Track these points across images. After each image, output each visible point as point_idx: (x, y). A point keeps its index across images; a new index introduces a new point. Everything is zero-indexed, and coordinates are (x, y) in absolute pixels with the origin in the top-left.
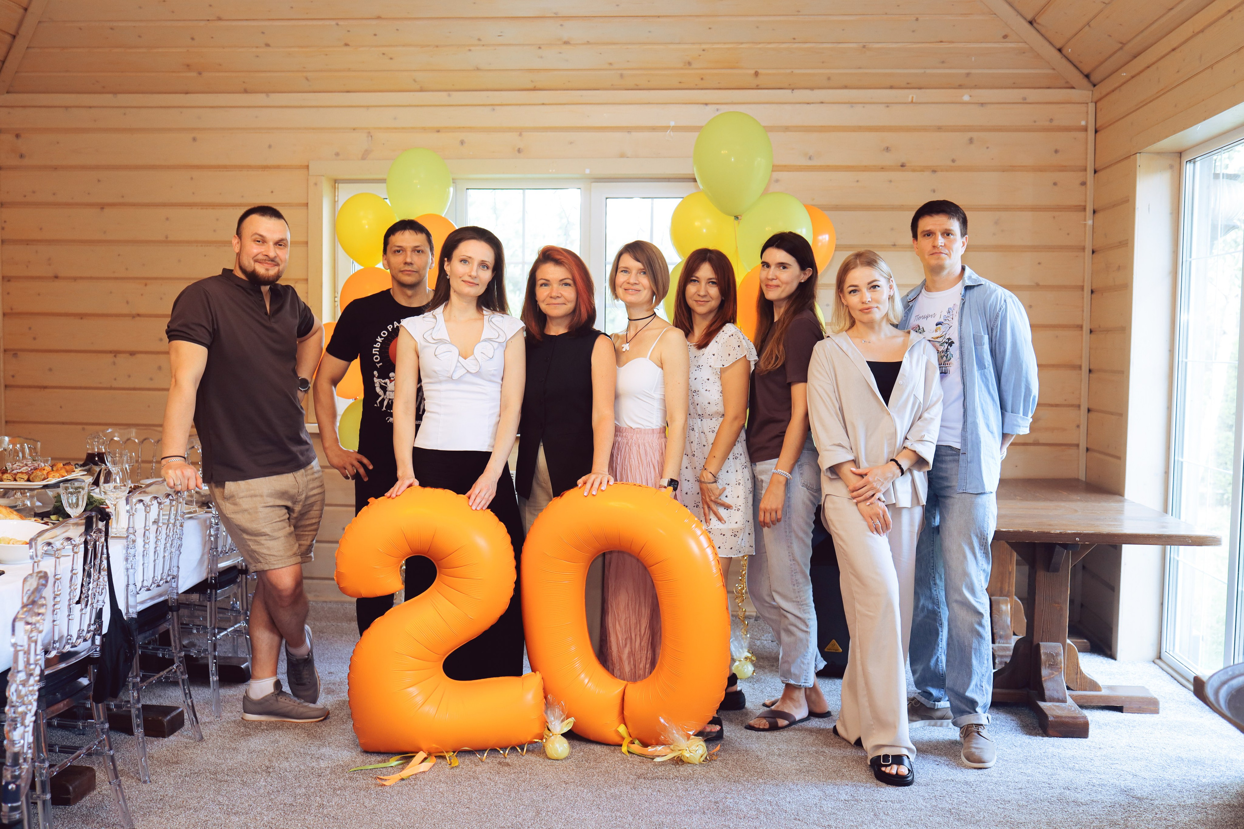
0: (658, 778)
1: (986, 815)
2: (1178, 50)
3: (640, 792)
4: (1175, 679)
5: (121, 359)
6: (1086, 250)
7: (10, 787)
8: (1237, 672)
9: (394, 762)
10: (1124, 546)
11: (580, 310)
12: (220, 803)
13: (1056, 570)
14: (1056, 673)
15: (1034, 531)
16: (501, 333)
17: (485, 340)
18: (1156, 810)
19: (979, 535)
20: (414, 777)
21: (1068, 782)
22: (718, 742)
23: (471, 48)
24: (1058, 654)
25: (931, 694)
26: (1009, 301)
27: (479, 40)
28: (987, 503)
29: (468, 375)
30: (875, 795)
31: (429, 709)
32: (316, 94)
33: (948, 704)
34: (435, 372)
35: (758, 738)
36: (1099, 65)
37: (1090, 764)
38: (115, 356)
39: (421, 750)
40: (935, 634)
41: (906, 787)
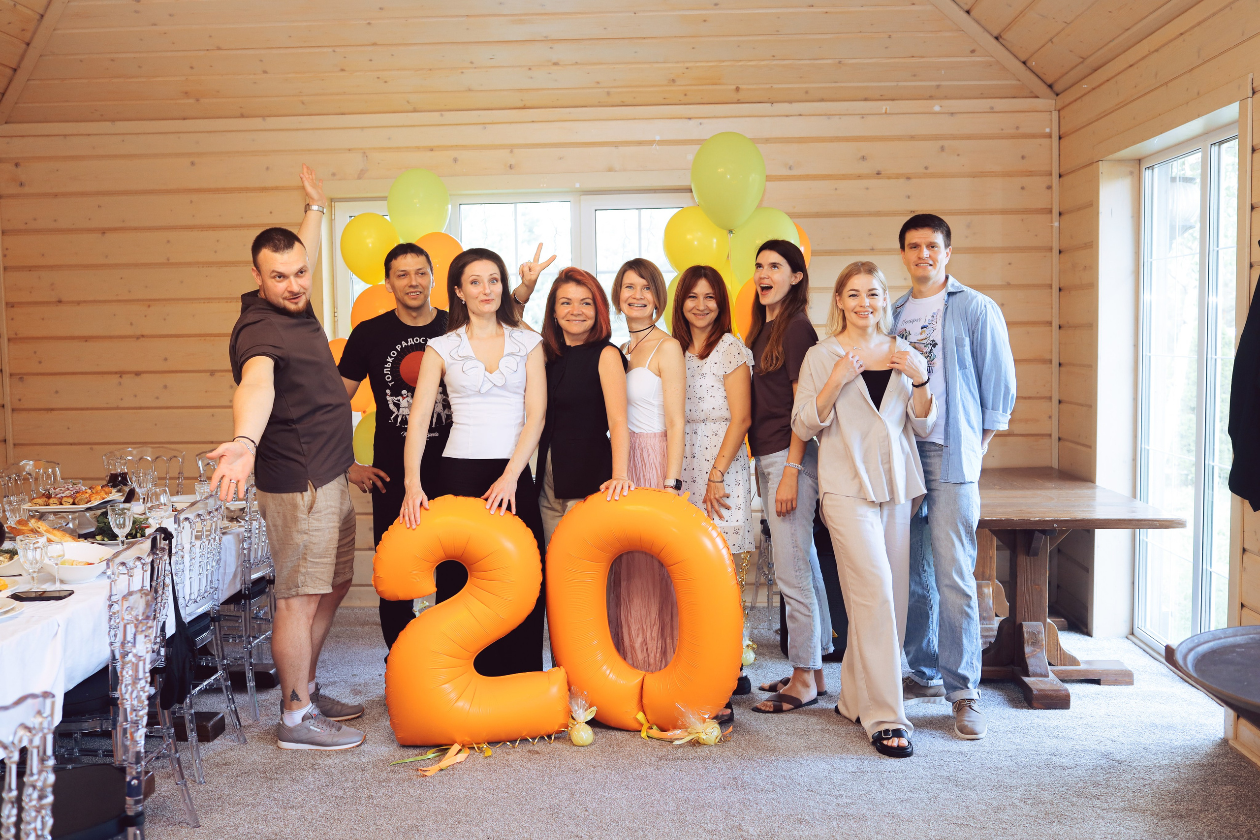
0: (678, 759)
1: (981, 780)
2: (1135, 66)
3: (663, 772)
4: (1147, 653)
5: (127, 380)
6: (1054, 251)
7: (133, 783)
8: (1202, 640)
9: (431, 754)
10: (1096, 530)
12: (275, 799)
13: (1036, 554)
14: (1038, 650)
15: (1015, 519)
16: (522, 347)
17: (508, 355)
18: (1134, 771)
19: (965, 523)
20: (451, 767)
21: (1054, 749)
22: (729, 724)
23: (463, 71)
24: (1039, 633)
25: (924, 673)
26: (989, 306)
27: (472, 63)
28: (970, 494)
29: (495, 388)
30: (879, 767)
31: (462, 704)
32: (312, 117)
33: (941, 682)
34: (464, 387)
35: (766, 719)
36: (1060, 78)
37: (1073, 732)
38: (121, 377)
39: (456, 742)
40: (926, 617)
41: (907, 758)
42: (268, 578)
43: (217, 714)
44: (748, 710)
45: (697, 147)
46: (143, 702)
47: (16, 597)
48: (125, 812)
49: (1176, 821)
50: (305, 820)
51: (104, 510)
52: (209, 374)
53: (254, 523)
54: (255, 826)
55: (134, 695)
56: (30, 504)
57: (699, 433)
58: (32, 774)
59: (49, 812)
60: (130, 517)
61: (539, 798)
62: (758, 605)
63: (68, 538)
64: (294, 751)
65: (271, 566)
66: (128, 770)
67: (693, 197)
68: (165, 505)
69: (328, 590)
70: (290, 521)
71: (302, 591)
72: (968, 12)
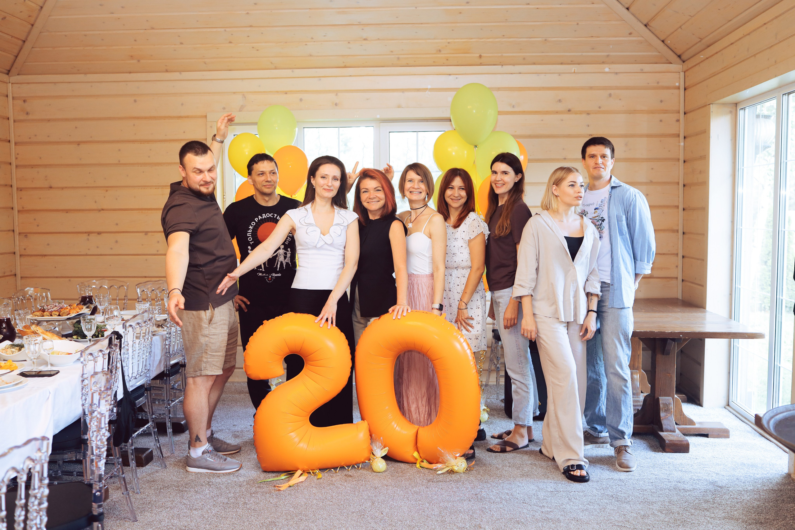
0: (440, 482)
1: (633, 498)
2: (735, 44)
3: (431, 489)
4: (738, 418)
5: (93, 237)
6: (680, 161)
7: (97, 494)
9: (283, 477)
10: (706, 339)
11: (388, 205)
12: (184, 504)
13: (668, 354)
14: (669, 415)
15: (656, 331)
16: (345, 220)
17: (336, 225)
18: (731, 493)
19: (624, 334)
20: (296, 485)
21: (679, 479)
23: (307, 43)
24: (670, 404)
25: (596, 429)
26: (637, 195)
27: (312, 38)
28: (628, 315)
29: (326, 245)
31: (302, 445)
32: (210, 72)
33: (607, 434)
34: (306, 243)
35: (496, 457)
36: (686, 51)
37: (691, 468)
38: (88, 235)
39: (299, 469)
40: (598, 393)
41: (586, 483)
42: (181, 363)
43: (148, 449)
44: (484, 451)
45: (454, 93)
46: (104, 443)
47: (23, 374)
48: (92, 512)
49: (758, 526)
50: (204, 518)
51: (78, 319)
52: (144, 234)
53: (173, 328)
54: (172, 521)
55: (98, 438)
56: (31, 315)
57: (453, 275)
58: (34, 489)
59: (45, 513)
60: (95, 324)
61: (352, 505)
62: (490, 383)
63: (55, 337)
64: (197, 474)
65: (183, 356)
66: (94, 486)
67: (452, 125)
68: (117, 317)
69: (220, 372)
70: (197, 328)
71: (204, 373)
72: (628, 9)
